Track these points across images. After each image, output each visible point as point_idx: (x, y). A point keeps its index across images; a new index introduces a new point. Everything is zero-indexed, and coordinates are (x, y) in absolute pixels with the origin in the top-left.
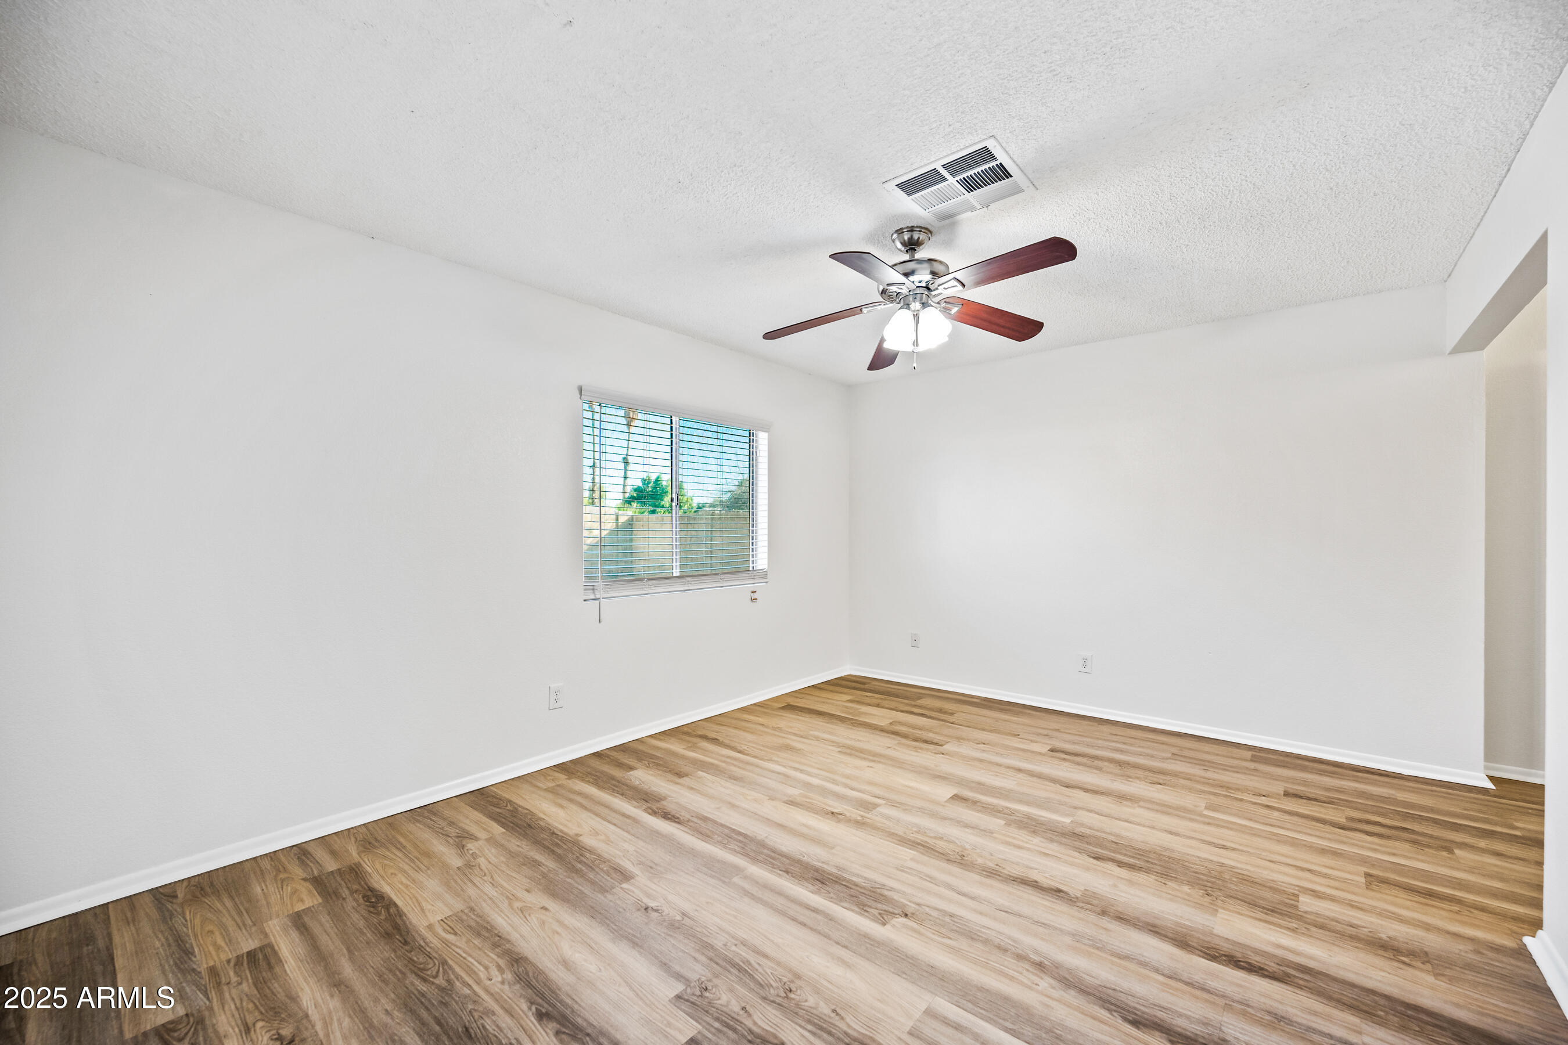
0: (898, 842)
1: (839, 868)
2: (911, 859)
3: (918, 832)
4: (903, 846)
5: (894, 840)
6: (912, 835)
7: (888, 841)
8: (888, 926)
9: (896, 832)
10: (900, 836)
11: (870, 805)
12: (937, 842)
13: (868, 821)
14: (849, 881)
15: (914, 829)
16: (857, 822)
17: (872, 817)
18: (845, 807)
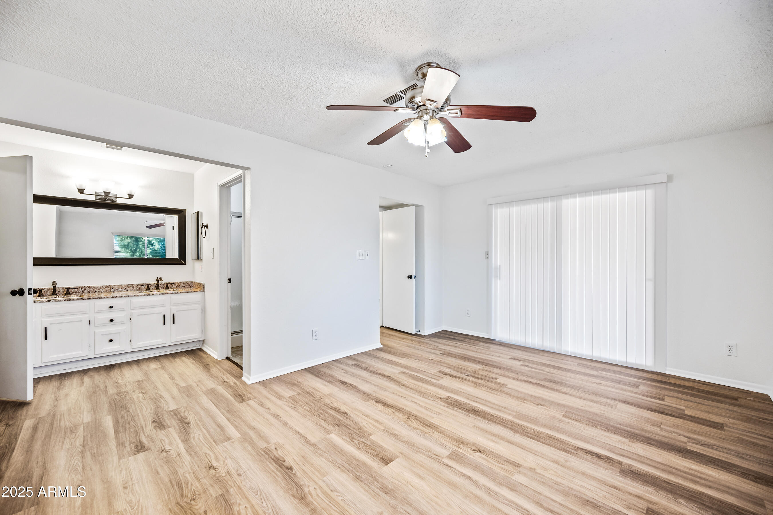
0: (438, 427)
1: (468, 416)
2: (434, 418)
3: (426, 433)
4: (436, 425)
5: (441, 429)
6: (430, 431)
7: (444, 429)
8: (448, 396)
9: (439, 434)
10: (437, 431)
11: (454, 457)
12: (417, 426)
13: (455, 443)
14: (463, 410)
15: (427, 435)
16: (462, 443)
17: (452, 447)
18: (472, 457)
